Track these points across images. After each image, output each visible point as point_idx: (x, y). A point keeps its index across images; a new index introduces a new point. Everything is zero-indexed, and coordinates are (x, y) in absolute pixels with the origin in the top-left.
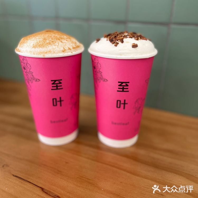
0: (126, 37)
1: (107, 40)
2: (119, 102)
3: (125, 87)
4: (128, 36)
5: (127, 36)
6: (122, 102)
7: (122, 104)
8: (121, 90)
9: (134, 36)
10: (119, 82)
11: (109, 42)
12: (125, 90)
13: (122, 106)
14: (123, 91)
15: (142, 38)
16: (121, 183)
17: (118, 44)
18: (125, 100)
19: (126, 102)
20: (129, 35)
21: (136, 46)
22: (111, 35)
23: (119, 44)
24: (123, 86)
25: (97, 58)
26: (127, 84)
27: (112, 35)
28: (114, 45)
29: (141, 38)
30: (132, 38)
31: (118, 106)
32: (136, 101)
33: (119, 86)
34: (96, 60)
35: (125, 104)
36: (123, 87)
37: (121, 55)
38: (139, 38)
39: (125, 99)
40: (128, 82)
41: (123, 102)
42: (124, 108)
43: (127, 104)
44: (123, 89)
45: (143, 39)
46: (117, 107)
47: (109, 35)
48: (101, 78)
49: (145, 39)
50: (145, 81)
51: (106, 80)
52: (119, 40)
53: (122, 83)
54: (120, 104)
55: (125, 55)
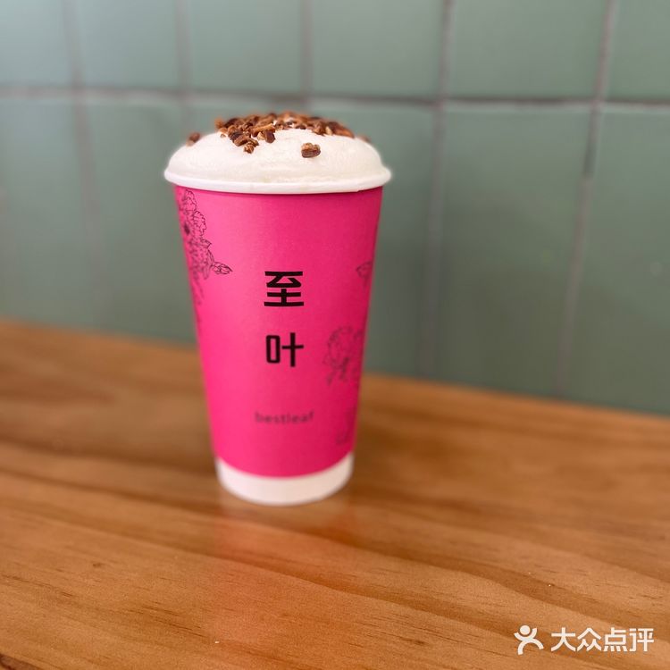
0: (284, 125)
1: (223, 136)
2: (273, 341)
3: (289, 290)
4: (293, 125)
5: (289, 123)
6: (285, 341)
7: (284, 347)
8: (279, 300)
9: (311, 125)
10: (268, 274)
11: (227, 139)
12: (289, 300)
13: (285, 354)
14: (284, 304)
15: (339, 131)
16: (285, 615)
17: (256, 144)
18: (293, 336)
19: (297, 343)
20: (295, 123)
21: (314, 151)
22: (236, 123)
23: (258, 144)
24: (283, 288)
25: (192, 197)
26: (296, 278)
27: (242, 120)
28: (242, 148)
29: (334, 132)
30: (304, 128)
31: (273, 357)
32: (332, 339)
33: (269, 285)
34: (189, 202)
35: (293, 347)
36: (284, 291)
37: (266, 181)
38: (328, 129)
39: (293, 332)
40: (300, 274)
41: (288, 343)
42: (293, 364)
43: (301, 347)
44: (284, 295)
45: (341, 135)
46: (269, 360)
47: (231, 122)
48: (210, 262)
49: (347, 133)
50: (358, 269)
51: (227, 267)
52: (259, 135)
53: (279, 275)
54: (279, 349)
55: (278, 182)
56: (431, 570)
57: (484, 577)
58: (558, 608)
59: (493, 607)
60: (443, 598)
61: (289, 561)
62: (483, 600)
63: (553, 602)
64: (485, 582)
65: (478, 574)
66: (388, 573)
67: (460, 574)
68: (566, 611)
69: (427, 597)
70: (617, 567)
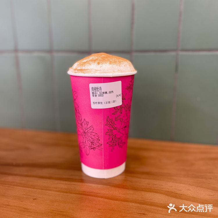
56: (143, 193)
57: (160, 193)
58: (184, 201)
59: (164, 202)
60: (148, 201)
61: (98, 193)
62: (161, 200)
63: (182, 199)
64: (160, 195)
65: (158, 193)
66: (130, 194)
67: (152, 193)
68: (187, 201)
69: (143, 200)
70: (199, 188)
